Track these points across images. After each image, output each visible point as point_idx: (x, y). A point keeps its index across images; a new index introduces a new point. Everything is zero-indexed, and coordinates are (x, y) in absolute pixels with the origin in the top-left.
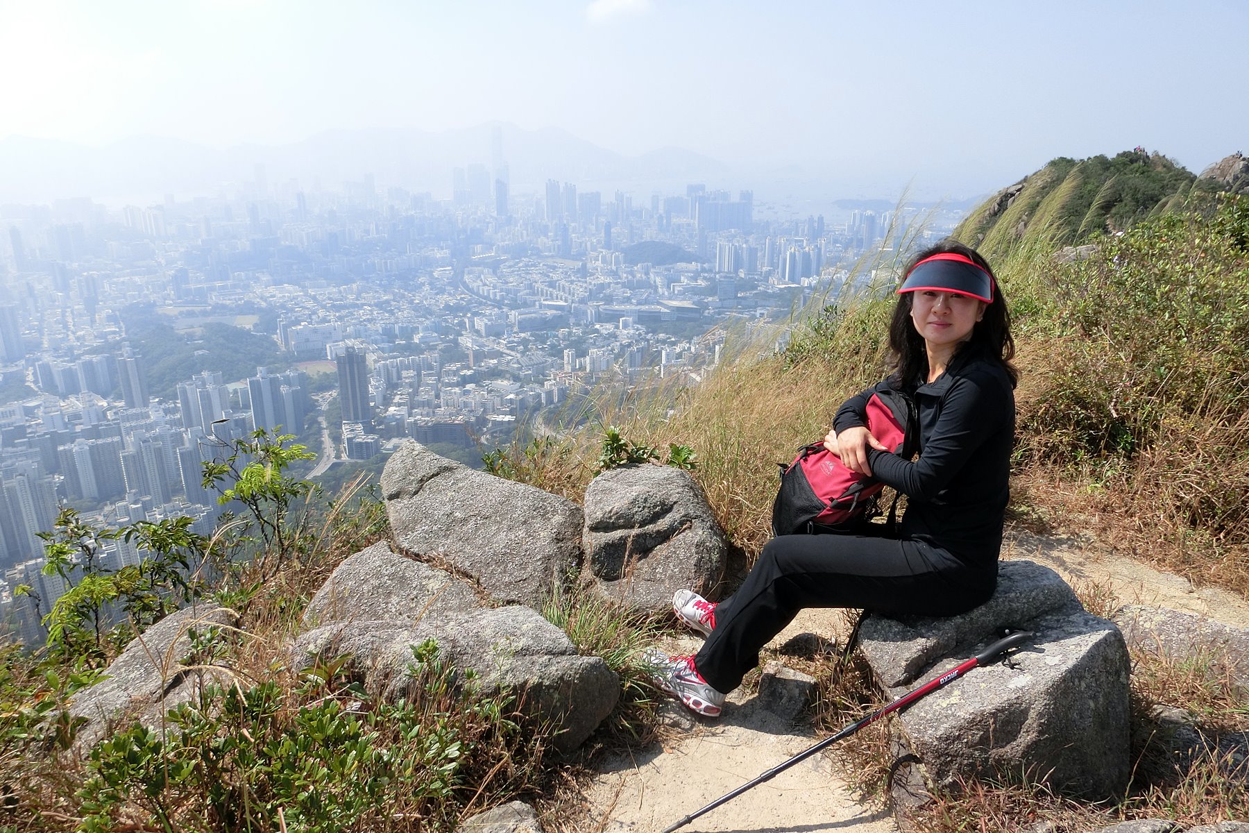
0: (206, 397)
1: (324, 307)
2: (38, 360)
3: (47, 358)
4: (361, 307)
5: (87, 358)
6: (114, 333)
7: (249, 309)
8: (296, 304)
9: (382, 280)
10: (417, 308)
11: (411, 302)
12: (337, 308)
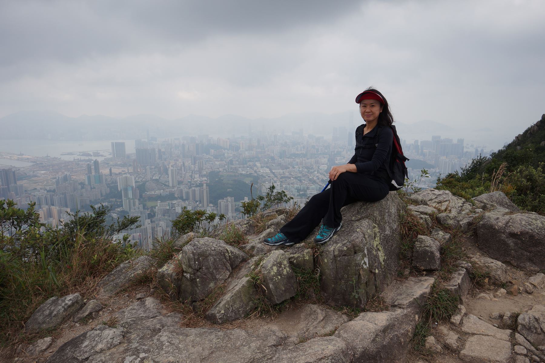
0: (227, 206)
1: (276, 177)
2: (180, 187)
3: (182, 187)
4: (290, 178)
5: (193, 188)
6: (205, 180)
7: (250, 175)
8: (267, 175)
9: (299, 168)
10: (310, 180)
11: (309, 178)
12: (282, 178)
